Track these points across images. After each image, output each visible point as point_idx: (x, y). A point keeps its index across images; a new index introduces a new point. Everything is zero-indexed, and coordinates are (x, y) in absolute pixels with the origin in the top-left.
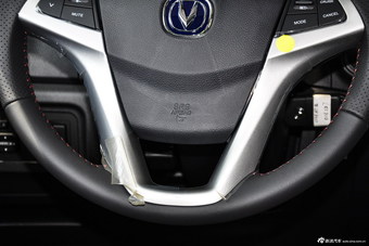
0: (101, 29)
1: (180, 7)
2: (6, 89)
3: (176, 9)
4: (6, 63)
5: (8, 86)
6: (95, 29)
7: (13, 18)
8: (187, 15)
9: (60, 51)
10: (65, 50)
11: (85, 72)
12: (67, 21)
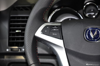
0: (63, 39)
1: (91, 31)
2: (30, 60)
3: (89, 32)
4: (31, 51)
5: (31, 59)
6: (61, 39)
7: (33, 36)
8: (93, 34)
9: (48, 46)
10: (50, 46)
11: (57, 54)
12: (51, 36)
